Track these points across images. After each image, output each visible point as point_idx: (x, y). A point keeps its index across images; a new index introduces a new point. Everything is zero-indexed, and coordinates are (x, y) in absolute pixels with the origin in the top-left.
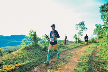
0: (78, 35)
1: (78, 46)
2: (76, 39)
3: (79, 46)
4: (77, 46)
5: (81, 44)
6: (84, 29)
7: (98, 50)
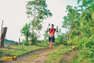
0: (32, 26)
1: (31, 52)
2: (28, 35)
3: (34, 51)
4: (30, 50)
5: (38, 48)
6: (46, 14)
7: (69, 57)
